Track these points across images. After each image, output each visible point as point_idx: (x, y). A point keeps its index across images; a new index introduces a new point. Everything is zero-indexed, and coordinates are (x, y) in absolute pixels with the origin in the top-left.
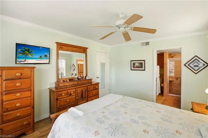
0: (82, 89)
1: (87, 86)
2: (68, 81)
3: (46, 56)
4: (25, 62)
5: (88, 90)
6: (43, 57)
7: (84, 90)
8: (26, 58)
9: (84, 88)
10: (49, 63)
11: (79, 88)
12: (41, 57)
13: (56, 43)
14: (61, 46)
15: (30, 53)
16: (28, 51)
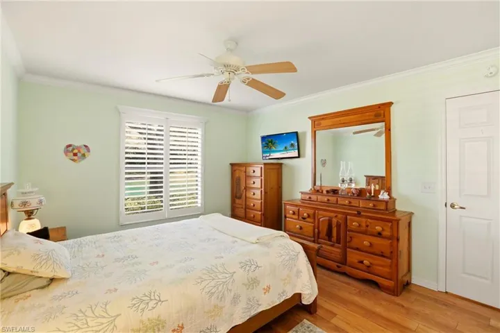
0: (332, 218)
1: (347, 214)
2: (325, 192)
3: (292, 145)
4: (271, 157)
5: (346, 226)
6: (289, 148)
7: (334, 221)
8: (271, 151)
9: (335, 214)
10: (299, 157)
11: (325, 210)
12: (286, 148)
13: (309, 118)
14: (318, 122)
15: (273, 144)
16: (271, 142)
